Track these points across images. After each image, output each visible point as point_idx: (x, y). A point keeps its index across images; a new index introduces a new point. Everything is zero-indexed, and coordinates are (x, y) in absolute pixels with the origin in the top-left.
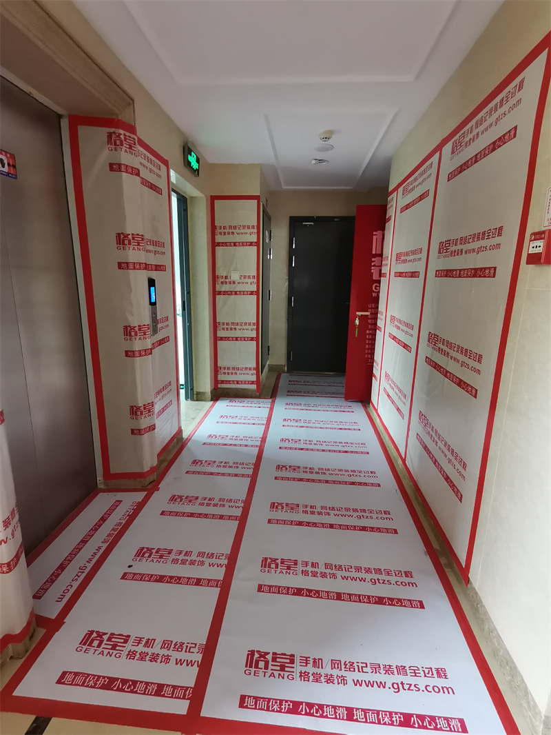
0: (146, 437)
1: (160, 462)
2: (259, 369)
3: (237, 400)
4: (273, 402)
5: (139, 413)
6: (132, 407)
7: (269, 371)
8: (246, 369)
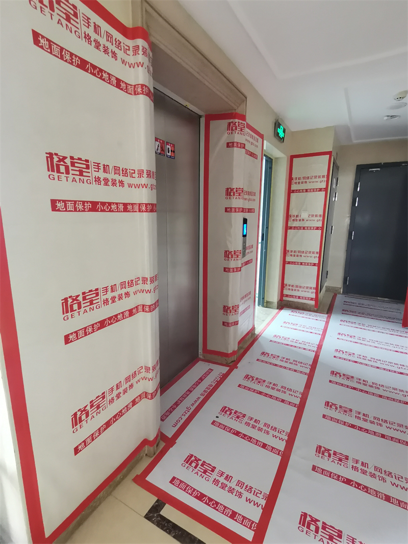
0: (232, 328)
1: (239, 348)
2: (318, 289)
3: (298, 311)
4: (329, 317)
5: (229, 311)
6: (225, 307)
7: (326, 291)
8: (307, 288)
